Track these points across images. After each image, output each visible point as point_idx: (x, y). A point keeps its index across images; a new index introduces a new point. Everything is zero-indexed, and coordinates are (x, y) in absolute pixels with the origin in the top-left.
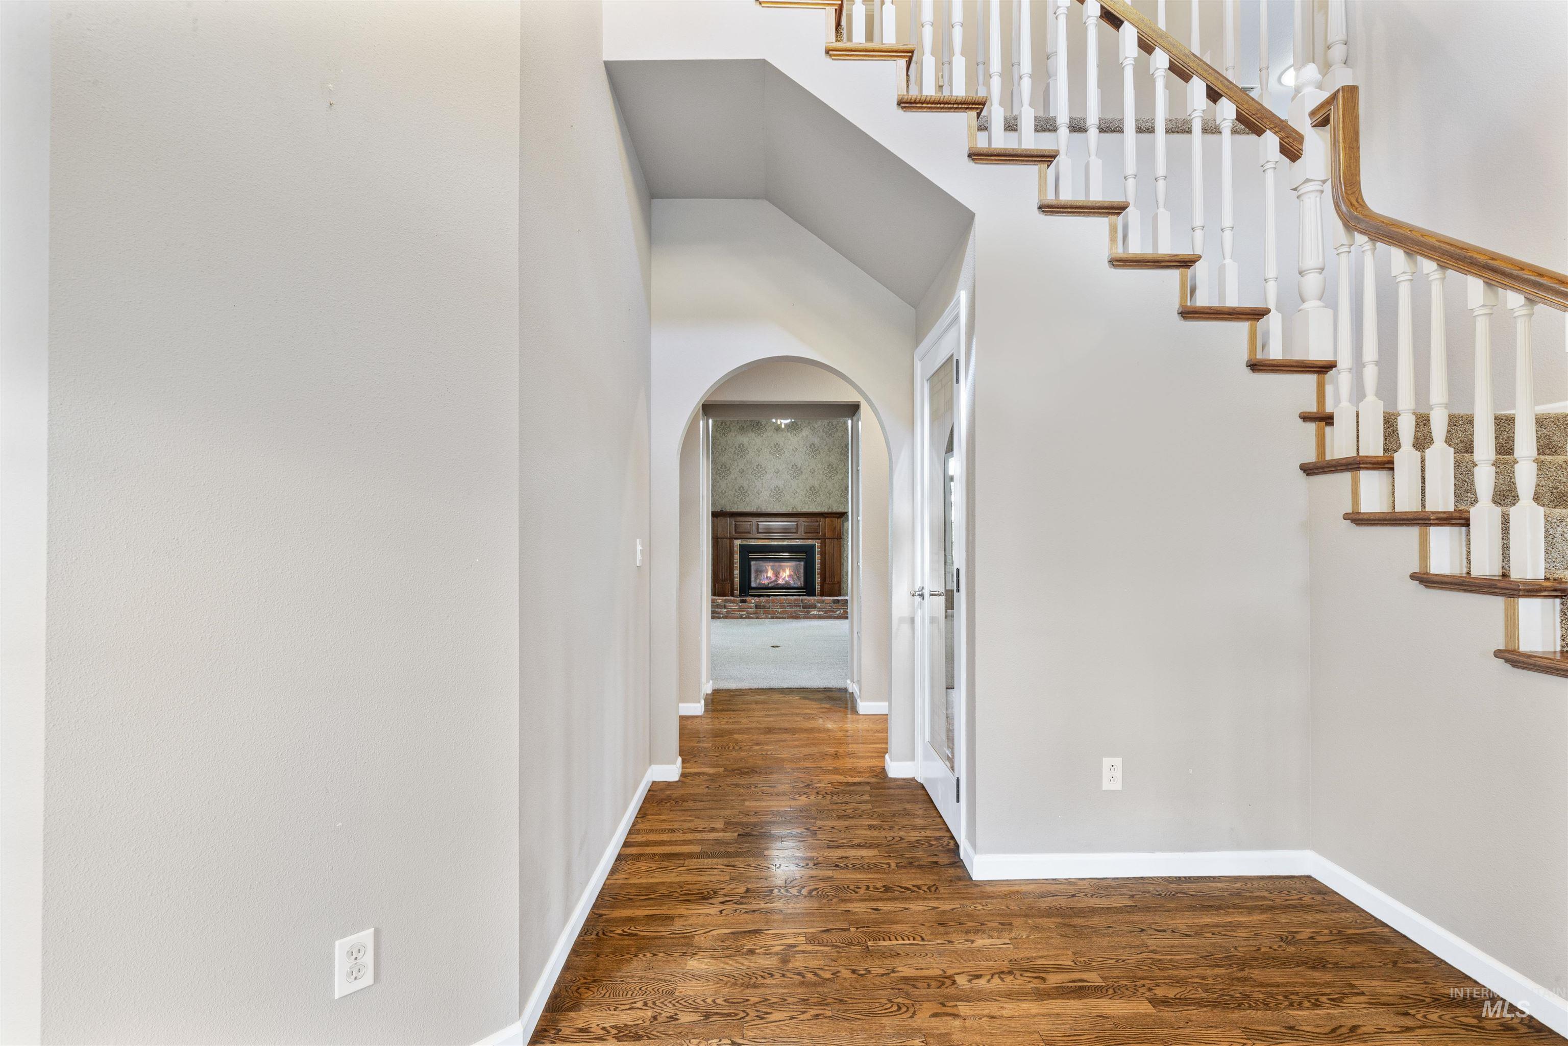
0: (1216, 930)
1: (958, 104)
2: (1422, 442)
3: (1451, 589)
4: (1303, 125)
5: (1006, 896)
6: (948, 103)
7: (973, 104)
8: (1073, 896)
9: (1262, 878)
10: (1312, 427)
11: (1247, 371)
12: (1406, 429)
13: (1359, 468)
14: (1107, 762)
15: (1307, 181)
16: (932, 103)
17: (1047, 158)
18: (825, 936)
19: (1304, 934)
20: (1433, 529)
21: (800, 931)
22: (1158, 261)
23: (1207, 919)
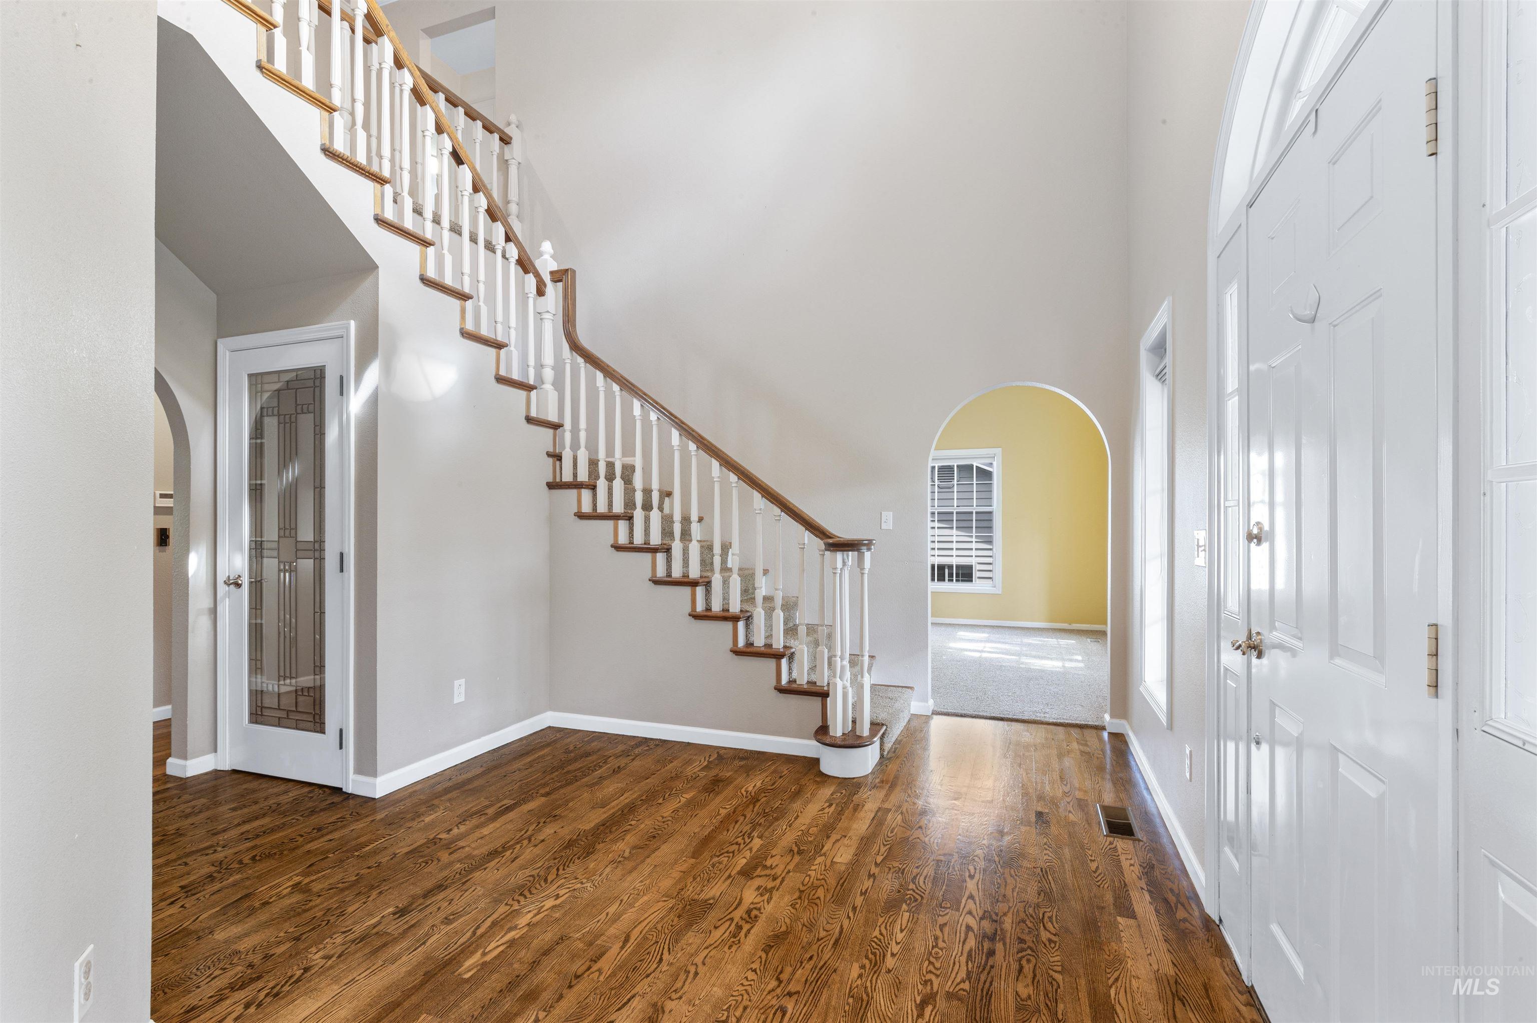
0: (537, 761)
1: (370, 174)
2: (610, 478)
3: (629, 551)
4: (547, 278)
5: (411, 795)
6: (362, 170)
7: (380, 179)
8: (450, 779)
9: (531, 735)
10: (551, 460)
11: (524, 422)
12: (602, 469)
13: (582, 488)
14: (457, 683)
15: (548, 312)
16: (350, 163)
17: (425, 243)
18: (311, 869)
19: (571, 748)
20: (620, 522)
21: (292, 874)
22: (487, 341)
23: (529, 759)
